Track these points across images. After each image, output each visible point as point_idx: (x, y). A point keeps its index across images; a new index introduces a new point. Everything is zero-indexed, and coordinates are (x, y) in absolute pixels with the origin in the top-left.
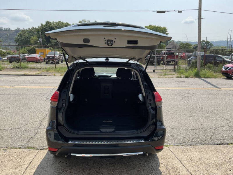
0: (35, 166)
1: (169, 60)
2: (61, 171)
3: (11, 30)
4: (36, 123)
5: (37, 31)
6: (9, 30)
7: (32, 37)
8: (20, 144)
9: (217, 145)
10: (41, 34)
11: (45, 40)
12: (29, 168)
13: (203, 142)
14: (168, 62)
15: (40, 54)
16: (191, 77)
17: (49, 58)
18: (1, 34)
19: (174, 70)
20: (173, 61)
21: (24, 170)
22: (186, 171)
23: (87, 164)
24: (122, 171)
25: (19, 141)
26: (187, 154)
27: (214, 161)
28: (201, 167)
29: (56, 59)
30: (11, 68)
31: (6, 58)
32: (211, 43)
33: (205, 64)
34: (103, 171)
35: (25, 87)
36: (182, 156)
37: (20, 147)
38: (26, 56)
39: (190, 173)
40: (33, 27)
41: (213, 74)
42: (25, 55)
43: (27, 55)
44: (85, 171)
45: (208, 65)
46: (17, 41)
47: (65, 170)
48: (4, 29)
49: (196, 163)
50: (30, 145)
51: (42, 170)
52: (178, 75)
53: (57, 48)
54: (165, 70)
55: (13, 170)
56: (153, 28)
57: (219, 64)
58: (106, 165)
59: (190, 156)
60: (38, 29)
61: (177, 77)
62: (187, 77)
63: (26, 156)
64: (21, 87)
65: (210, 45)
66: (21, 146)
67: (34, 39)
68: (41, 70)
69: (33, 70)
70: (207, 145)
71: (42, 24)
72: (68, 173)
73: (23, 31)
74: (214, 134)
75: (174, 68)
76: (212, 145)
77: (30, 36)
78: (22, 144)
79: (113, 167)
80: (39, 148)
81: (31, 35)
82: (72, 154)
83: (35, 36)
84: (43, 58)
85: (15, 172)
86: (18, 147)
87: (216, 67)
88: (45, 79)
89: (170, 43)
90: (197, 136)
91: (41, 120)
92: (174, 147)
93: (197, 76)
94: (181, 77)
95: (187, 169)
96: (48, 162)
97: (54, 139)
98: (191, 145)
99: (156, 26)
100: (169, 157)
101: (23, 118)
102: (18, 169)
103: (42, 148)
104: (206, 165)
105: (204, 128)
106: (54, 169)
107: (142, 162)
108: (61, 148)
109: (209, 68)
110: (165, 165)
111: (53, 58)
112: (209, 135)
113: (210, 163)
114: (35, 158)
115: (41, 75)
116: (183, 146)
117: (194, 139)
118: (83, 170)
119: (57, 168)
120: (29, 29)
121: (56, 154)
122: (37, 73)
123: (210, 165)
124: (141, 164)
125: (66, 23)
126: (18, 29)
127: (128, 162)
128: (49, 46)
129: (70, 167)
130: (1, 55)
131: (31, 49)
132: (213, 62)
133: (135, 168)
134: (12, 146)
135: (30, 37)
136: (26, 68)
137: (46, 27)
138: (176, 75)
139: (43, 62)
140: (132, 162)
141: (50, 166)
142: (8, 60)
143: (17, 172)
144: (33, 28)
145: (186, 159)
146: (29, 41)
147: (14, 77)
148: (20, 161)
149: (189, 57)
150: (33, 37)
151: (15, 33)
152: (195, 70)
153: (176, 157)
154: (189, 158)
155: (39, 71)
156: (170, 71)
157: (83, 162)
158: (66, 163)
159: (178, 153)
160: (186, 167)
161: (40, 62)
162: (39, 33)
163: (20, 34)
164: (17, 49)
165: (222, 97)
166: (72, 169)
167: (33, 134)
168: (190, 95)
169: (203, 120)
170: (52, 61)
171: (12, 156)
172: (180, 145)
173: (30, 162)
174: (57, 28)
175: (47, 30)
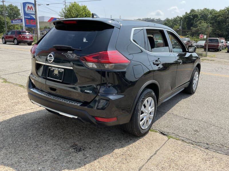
3: (161, 21)
5: (180, 19)
6: (159, 21)
7: (175, 25)
48: (156, 20)
67: (176, 27)
71: (186, 13)
73: (168, 20)
77: (173, 25)
98: (206, 149)
116: (192, 145)
120: (174, 18)
137: (190, 16)
144: (178, 17)
153: (158, 150)
163: (165, 23)
172: (189, 143)
174: (201, 16)
175: (190, 18)
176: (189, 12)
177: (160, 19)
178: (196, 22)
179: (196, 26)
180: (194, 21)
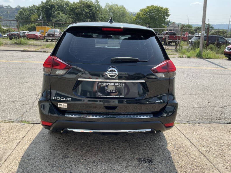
0: (28, 142)
1: (170, 41)
2: (57, 148)
3: (12, 8)
4: (32, 96)
5: (37, 9)
6: (9, 8)
8: (14, 117)
9: (227, 124)
10: (41, 11)
11: (46, 19)
12: (20, 143)
13: (211, 121)
14: (170, 42)
15: (40, 31)
16: (193, 57)
17: (49, 35)
18: (1, 11)
19: (176, 50)
20: (174, 41)
21: (15, 145)
22: (197, 151)
23: (86, 141)
24: (125, 149)
25: (12, 115)
26: (196, 133)
27: (227, 141)
28: (213, 147)
29: (56, 37)
30: (11, 44)
31: (6, 35)
32: (212, 26)
33: (208, 45)
34: (104, 148)
35: (23, 62)
36: (190, 135)
37: (13, 120)
38: (26, 34)
39: (202, 153)
40: (33, 5)
41: (215, 55)
42: (25, 32)
43: (27, 32)
44: (83, 149)
45: (211, 45)
46: (17, 19)
47: (61, 147)
48: (5, 6)
49: (206, 143)
50: (24, 118)
51: (35, 146)
52: (180, 55)
53: (57, 26)
54: (167, 49)
55: (3, 146)
56: (155, 8)
57: (221, 45)
58: (108, 142)
59: (199, 135)
60: (38, 7)
61: (179, 57)
62: (189, 57)
63: (18, 130)
64: (19, 61)
65: (211, 28)
66: (15, 120)
67: (34, 16)
68: (41, 46)
69: (33, 47)
70: (216, 124)
71: (42, 2)
72: (65, 150)
73: (23, 9)
74: (222, 112)
75: (176, 48)
76: (221, 124)
78: (16, 118)
79: (115, 145)
80: (34, 122)
81: (31, 13)
82: (68, 129)
83: (35, 14)
84: (43, 36)
85: (5, 147)
86: (10, 121)
87: (218, 48)
88: (45, 55)
89: (171, 24)
90: (205, 115)
91: (38, 93)
92: (181, 124)
93: (199, 56)
94: (182, 57)
95: (198, 149)
96: (43, 137)
97: (49, 112)
98: (199, 124)
99: (158, 6)
100: (176, 135)
101: (19, 91)
102: (9, 144)
103: (37, 123)
104: (218, 145)
105: (211, 106)
106: (49, 145)
107: (147, 140)
108: (56, 123)
109: (211, 49)
110: (173, 144)
111: (53, 35)
112: (218, 114)
113: (222, 143)
114: (28, 133)
115: (41, 52)
116: (191, 125)
117: (202, 117)
118: (82, 147)
119: (53, 144)
120: (30, 7)
121: (50, 128)
122: (36, 49)
123: (222, 145)
124: (146, 142)
125: (67, 1)
126: (19, 6)
127: (132, 139)
128: (50, 24)
129: (67, 144)
130: (1, 32)
131: (32, 27)
132: (216, 43)
133: (140, 146)
134: (5, 120)
135: (31, 15)
136: (25, 44)
137: (47, 5)
138: (178, 55)
139: (43, 40)
140: (136, 139)
141: (45, 142)
142: (8, 37)
143: (7, 148)
145: (195, 138)
146: (30, 19)
147: (12, 53)
148: (11, 135)
149: (190, 39)
150: (34, 15)
151: (16, 11)
152: (197, 51)
153: (184, 135)
154: (198, 137)
155: (38, 47)
156: (172, 51)
157: (82, 138)
158: (63, 139)
159: (186, 131)
160: (197, 147)
161: (40, 40)
162: (39, 11)
163: (21, 12)
164: (17, 27)
165: (227, 76)
166: (69, 145)
167: (29, 108)
168: (194, 74)
169: (210, 98)
170: (52, 39)
171: (3, 130)
172: (187, 123)
173: (23, 137)
174: (58, 6)
175: (47, 8)
176: (45, 2)
177: (10, 6)
178: (54, 12)
179: (54, 17)
180: (52, 11)
